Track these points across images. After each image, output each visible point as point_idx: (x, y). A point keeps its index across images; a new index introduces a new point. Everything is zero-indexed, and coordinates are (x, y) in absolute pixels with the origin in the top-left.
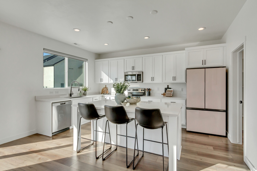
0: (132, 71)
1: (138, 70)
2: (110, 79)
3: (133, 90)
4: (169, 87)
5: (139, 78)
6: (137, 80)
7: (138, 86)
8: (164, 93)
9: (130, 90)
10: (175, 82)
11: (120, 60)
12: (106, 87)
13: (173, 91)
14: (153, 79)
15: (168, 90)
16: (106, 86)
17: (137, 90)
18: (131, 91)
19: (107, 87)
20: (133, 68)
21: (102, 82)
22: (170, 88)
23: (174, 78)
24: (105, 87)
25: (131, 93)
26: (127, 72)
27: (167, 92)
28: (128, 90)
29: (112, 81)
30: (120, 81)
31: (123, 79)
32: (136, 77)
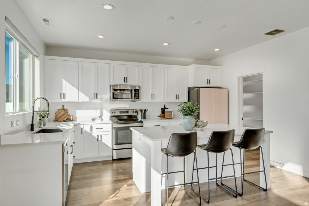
0: (124, 84)
1: (133, 82)
2: (81, 93)
3: (120, 112)
4: (166, 107)
5: (137, 95)
7: (125, 106)
8: (161, 115)
9: (115, 112)
10: (177, 101)
11: (105, 65)
12: (63, 109)
13: (171, 112)
14: (153, 97)
15: (166, 110)
16: (63, 106)
17: (127, 112)
18: (118, 114)
19: (65, 107)
20: (126, 79)
21: (63, 100)
22: (168, 109)
23: (177, 97)
24: (61, 107)
25: (116, 117)
26: (117, 86)
27: (166, 114)
28: (112, 111)
29: (86, 99)
30: (102, 99)
31: (108, 95)
32: (133, 94)
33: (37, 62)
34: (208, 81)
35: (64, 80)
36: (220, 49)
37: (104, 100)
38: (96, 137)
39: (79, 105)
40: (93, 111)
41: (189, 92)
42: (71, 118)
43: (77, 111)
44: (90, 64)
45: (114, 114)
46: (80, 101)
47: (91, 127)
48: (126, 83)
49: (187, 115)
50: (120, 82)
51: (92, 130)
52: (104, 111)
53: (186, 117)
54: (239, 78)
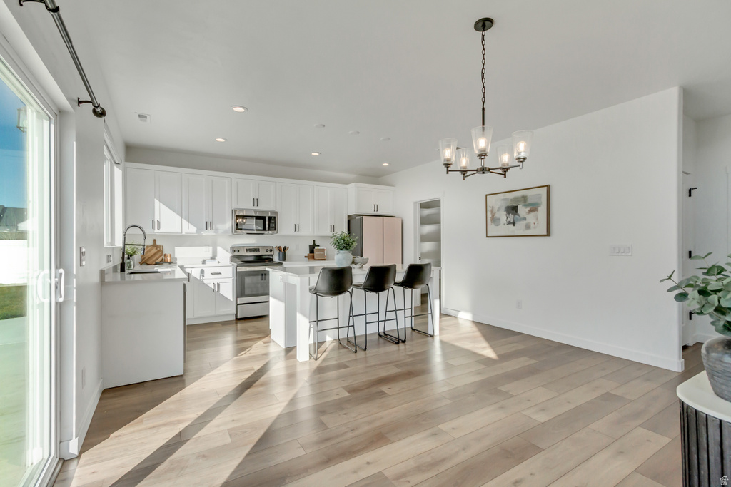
0: (254, 208)
1: (266, 207)
2: (185, 222)
3: (247, 251)
4: (316, 243)
5: (272, 226)
6: (267, 229)
8: (308, 254)
9: (238, 251)
10: (332, 234)
11: (223, 180)
12: (155, 245)
13: (323, 250)
14: (297, 228)
15: (316, 248)
16: (155, 241)
17: (257, 250)
18: (243, 253)
19: (158, 243)
20: (256, 202)
21: (156, 231)
22: (318, 246)
23: (333, 228)
24: (151, 243)
25: (241, 257)
26: (242, 210)
27: (316, 253)
28: (233, 249)
29: (193, 230)
30: (217, 230)
31: (228, 224)
32: (267, 223)
33: (118, 173)
34: (376, 207)
35: (157, 202)
36: (390, 164)
37: (220, 232)
38: (212, 286)
39: (181, 239)
40: (204, 248)
41: (349, 221)
42: (169, 259)
43: (177, 249)
44: (200, 178)
45: (236, 254)
46: (184, 233)
47: (202, 272)
48: (256, 208)
49: (341, 249)
50: (247, 206)
51: (203, 276)
52: (219, 249)
53: (341, 251)
54: (415, 203)
